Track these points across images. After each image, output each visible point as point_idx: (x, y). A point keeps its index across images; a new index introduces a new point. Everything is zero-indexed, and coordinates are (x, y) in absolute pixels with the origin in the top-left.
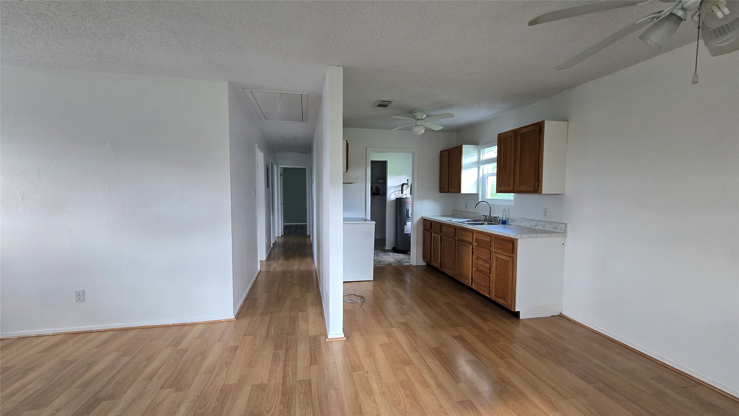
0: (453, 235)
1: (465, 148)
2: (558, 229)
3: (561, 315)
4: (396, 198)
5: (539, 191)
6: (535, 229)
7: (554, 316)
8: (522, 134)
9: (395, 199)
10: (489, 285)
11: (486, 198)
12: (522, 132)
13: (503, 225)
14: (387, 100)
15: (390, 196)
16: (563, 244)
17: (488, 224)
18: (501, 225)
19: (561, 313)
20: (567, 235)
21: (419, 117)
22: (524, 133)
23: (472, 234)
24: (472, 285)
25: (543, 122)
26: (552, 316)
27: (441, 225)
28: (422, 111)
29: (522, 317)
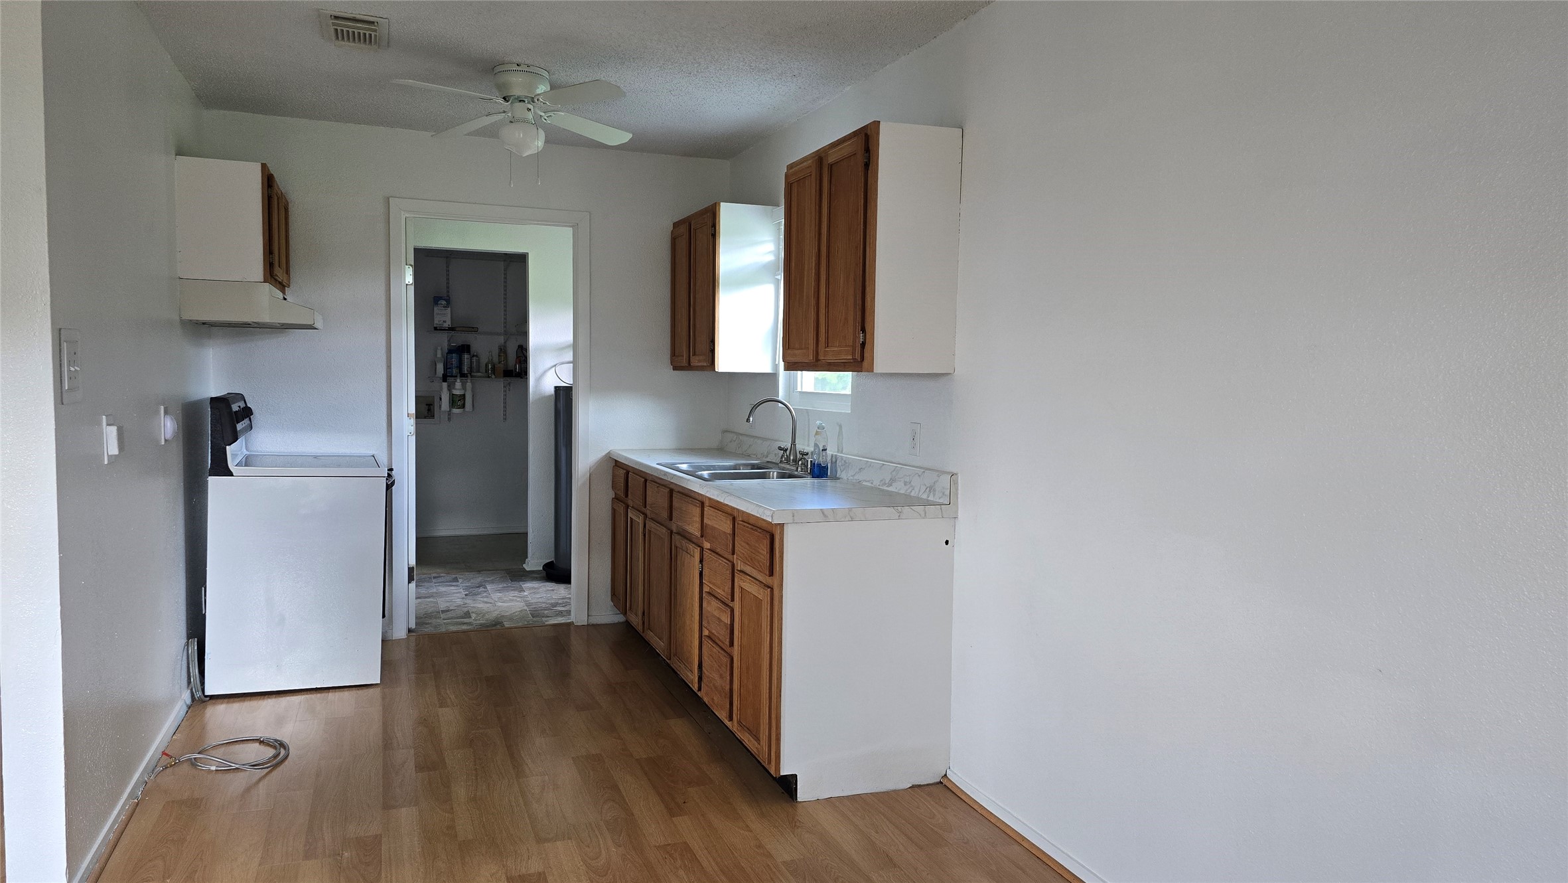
0: (665, 515)
1: (729, 214)
2: (937, 492)
3: (945, 781)
4: (556, 387)
5: (865, 364)
6: (890, 494)
7: (919, 786)
8: (831, 166)
9: (552, 391)
10: (728, 687)
11: (799, 389)
12: (831, 159)
13: (816, 481)
14: (358, 17)
15: (539, 379)
16: (947, 542)
17: (782, 476)
18: (809, 481)
19: (946, 775)
20: (957, 512)
21: (517, 92)
22: (837, 163)
23: (698, 510)
24: (700, 689)
25: (876, 124)
26: (913, 787)
27: (646, 480)
28: (530, 71)
29: (802, 794)
